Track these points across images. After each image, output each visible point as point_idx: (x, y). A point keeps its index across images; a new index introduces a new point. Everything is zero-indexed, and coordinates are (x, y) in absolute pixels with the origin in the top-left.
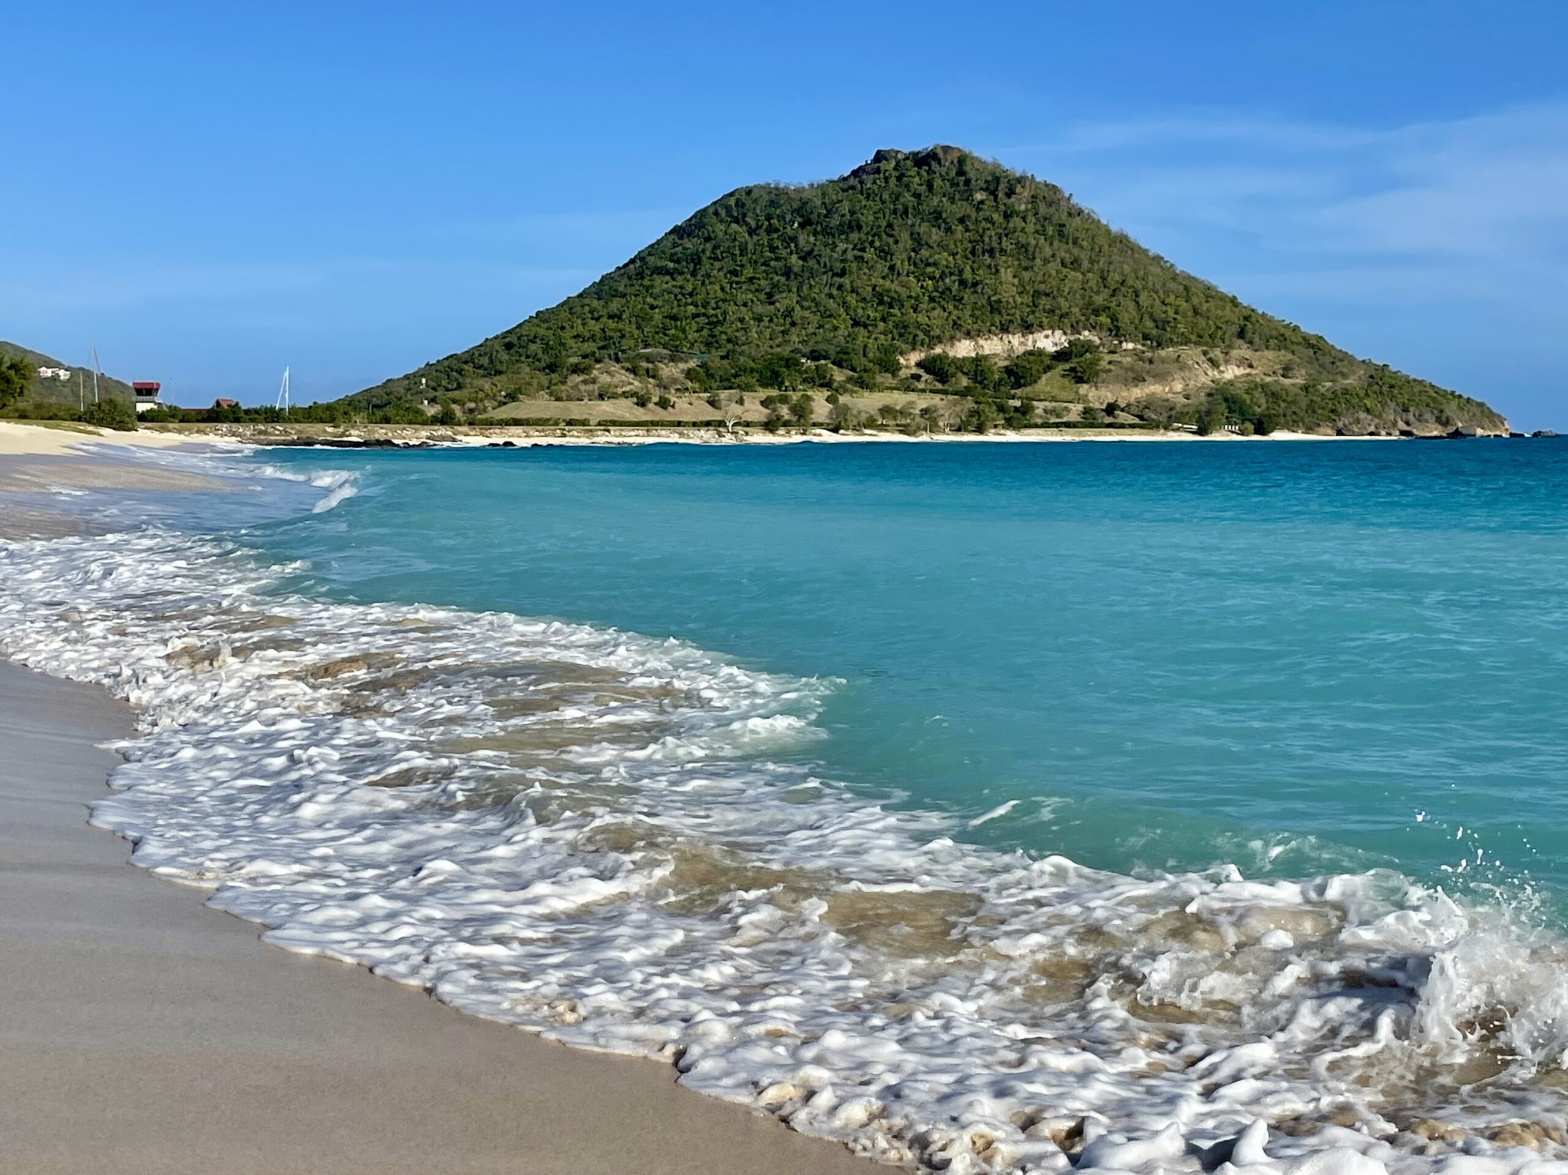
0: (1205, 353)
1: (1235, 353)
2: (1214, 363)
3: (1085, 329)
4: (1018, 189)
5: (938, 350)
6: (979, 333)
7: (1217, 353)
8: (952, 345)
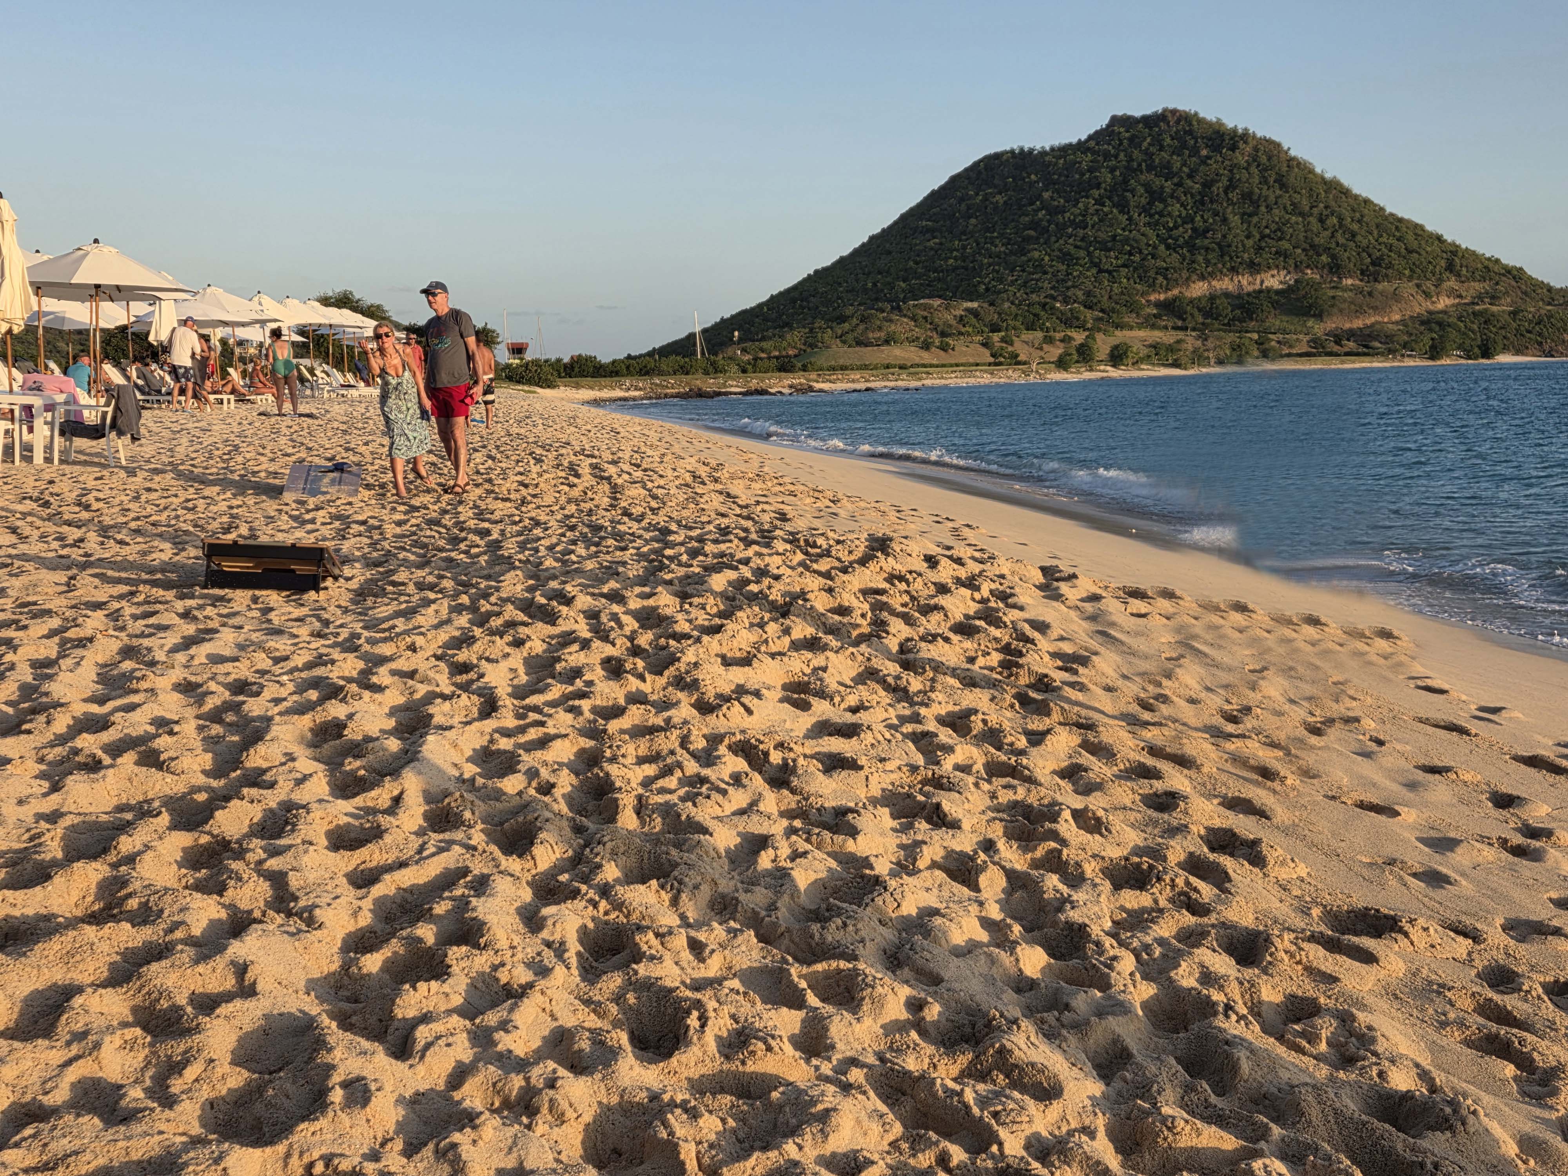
0: (1418, 286)
1: (1447, 285)
2: (1427, 295)
3: (1308, 267)
4: (1241, 145)
5: (1176, 292)
6: (1212, 275)
7: (1429, 285)
8: (1188, 286)
